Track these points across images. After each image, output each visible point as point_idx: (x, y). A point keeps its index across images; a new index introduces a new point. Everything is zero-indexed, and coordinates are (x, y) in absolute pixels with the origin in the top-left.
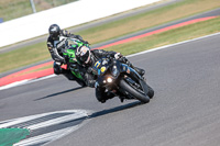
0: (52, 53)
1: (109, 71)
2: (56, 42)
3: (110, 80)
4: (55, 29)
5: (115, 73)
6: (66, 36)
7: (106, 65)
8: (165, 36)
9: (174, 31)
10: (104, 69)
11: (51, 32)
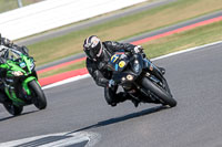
5: (137, 69)
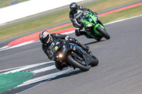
0: (73, 22)
1: (60, 50)
2: (75, 15)
3: (61, 56)
4: (74, 6)
6: (82, 10)
7: (58, 45)
8: (122, 13)
9: (128, 10)
10: (56, 48)
11: (71, 8)
